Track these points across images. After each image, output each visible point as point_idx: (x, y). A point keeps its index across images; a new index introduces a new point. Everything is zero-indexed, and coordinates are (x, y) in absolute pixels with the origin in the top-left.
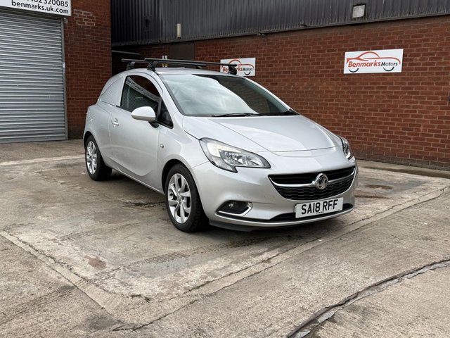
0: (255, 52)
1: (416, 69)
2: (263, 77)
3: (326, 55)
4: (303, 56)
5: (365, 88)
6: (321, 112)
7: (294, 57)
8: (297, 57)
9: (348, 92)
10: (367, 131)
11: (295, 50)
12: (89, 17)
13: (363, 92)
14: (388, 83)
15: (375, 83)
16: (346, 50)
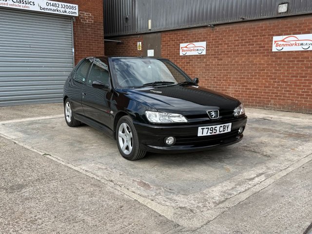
0: (206, 38)
2: (212, 55)
3: (258, 39)
4: (242, 40)
5: (288, 61)
6: (256, 78)
7: (235, 40)
8: (237, 40)
9: (275, 64)
10: (291, 91)
11: (236, 36)
13: (287, 64)
14: (305, 58)
15: (295, 58)
16: (274, 35)
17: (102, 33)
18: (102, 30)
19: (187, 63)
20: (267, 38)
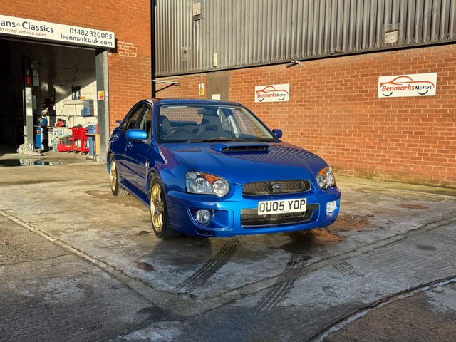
0: (289, 78)
1: (450, 92)
2: (297, 102)
3: (359, 80)
4: (337, 82)
5: (399, 111)
6: (355, 135)
7: (328, 82)
8: (330, 82)
9: (382, 115)
10: (403, 153)
11: (328, 76)
12: (130, 49)
14: (422, 106)
15: (409, 107)
16: (379, 75)
17: (149, 70)
18: (149, 66)
19: (264, 113)
20: (370, 79)
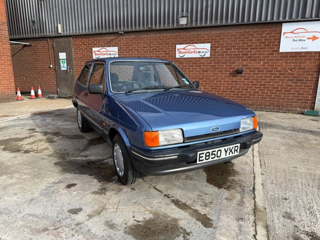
0: (117, 44)
1: (218, 55)
3: (164, 47)
4: (150, 47)
5: (189, 66)
7: (144, 47)
8: (146, 47)
11: (144, 43)
13: (188, 69)
14: (202, 63)
15: (195, 63)
16: (176, 44)
17: (6, 33)
18: (6, 30)
20: (171, 46)
